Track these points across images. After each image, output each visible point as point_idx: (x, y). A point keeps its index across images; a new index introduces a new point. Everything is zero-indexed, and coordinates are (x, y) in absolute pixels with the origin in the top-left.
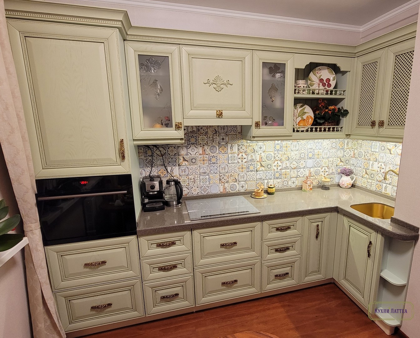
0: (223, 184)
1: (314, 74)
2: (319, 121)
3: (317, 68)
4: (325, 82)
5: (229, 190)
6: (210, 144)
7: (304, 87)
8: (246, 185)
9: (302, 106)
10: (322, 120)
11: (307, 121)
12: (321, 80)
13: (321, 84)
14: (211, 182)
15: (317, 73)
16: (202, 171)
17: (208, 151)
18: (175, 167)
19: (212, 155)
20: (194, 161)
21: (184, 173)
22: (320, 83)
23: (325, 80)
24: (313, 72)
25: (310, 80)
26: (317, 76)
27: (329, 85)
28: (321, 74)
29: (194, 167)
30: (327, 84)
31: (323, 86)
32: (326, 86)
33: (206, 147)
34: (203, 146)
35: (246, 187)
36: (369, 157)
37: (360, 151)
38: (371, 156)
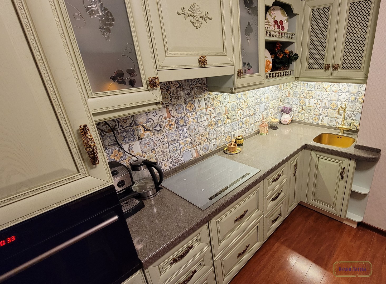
0: (195, 148)
1: (269, 14)
2: (276, 65)
3: (272, 8)
4: (279, 24)
5: (202, 153)
6: (175, 102)
8: (217, 142)
10: (279, 65)
11: (266, 66)
12: (276, 22)
14: (183, 149)
15: (272, 14)
16: (170, 138)
17: (174, 112)
18: (133, 143)
19: (179, 115)
20: (158, 128)
21: (148, 148)
22: (275, 25)
24: (269, 12)
26: (272, 17)
28: (275, 15)
29: (160, 136)
30: (281, 26)
31: (278, 28)
32: (280, 28)
33: (170, 107)
34: (167, 106)
35: (217, 144)
36: (305, 95)
37: (296, 90)
38: (306, 95)
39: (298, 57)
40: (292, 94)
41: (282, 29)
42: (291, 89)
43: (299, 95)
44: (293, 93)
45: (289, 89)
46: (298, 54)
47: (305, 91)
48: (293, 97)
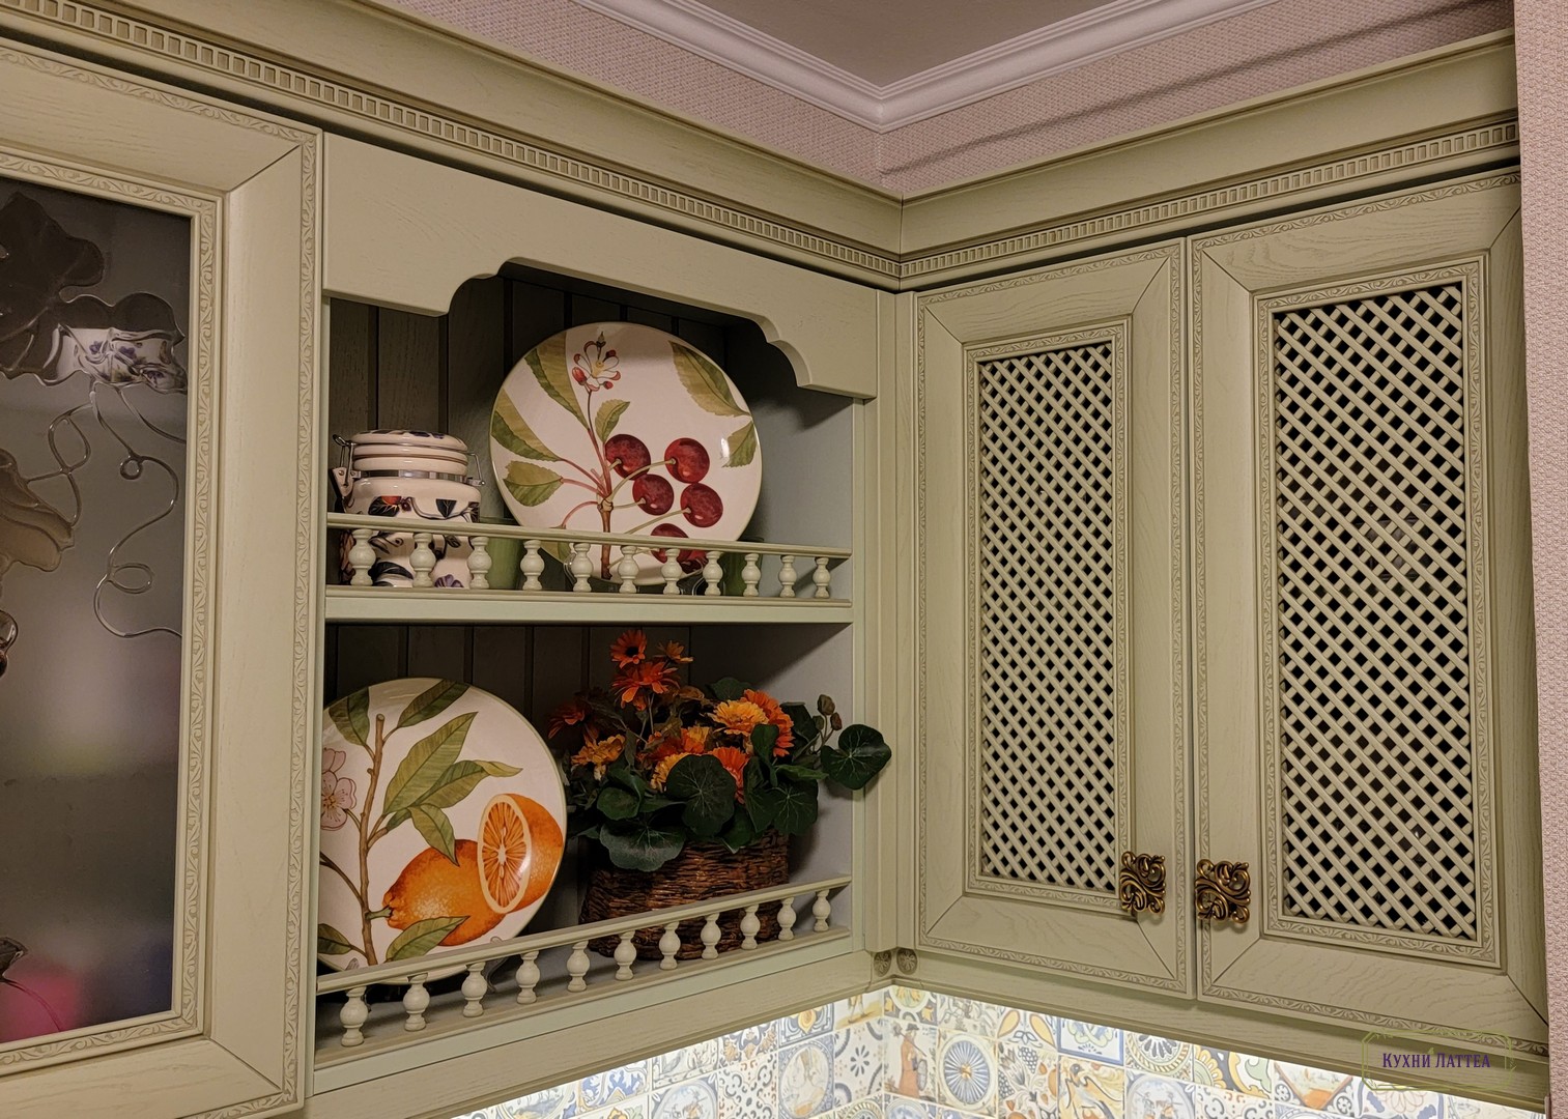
1: (548, 387)
2: (619, 849)
3: (576, 336)
4: (659, 469)
7: (445, 507)
9: (426, 707)
10: (655, 842)
11: (490, 860)
12: (625, 452)
13: (624, 490)
15: (582, 380)
22: (616, 478)
23: (657, 453)
24: (535, 363)
25: (508, 438)
26: (576, 411)
27: (705, 507)
28: (616, 394)
30: (679, 488)
31: (646, 508)
32: (676, 505)
36: (1045, 1097)
37: (963, 1038)
38: (1057, 1094)
39: (889, 755)
40: (934, 1068)
41: (691, 519)
42: (927, 1014)
43: (994, 1088)
44: (941, 1055)
45: (909, 1020)
46: (879, 730)
47: (1041, 1053)
48: (943, 1100)
